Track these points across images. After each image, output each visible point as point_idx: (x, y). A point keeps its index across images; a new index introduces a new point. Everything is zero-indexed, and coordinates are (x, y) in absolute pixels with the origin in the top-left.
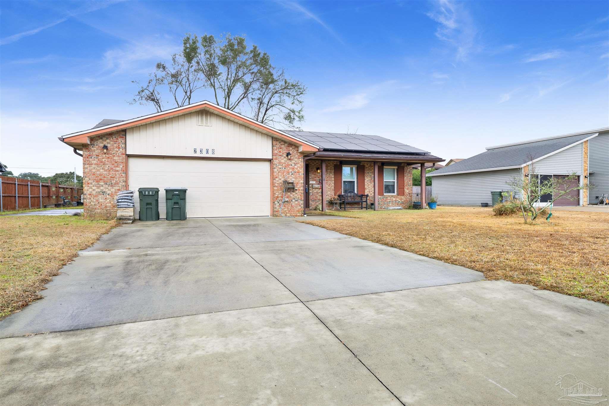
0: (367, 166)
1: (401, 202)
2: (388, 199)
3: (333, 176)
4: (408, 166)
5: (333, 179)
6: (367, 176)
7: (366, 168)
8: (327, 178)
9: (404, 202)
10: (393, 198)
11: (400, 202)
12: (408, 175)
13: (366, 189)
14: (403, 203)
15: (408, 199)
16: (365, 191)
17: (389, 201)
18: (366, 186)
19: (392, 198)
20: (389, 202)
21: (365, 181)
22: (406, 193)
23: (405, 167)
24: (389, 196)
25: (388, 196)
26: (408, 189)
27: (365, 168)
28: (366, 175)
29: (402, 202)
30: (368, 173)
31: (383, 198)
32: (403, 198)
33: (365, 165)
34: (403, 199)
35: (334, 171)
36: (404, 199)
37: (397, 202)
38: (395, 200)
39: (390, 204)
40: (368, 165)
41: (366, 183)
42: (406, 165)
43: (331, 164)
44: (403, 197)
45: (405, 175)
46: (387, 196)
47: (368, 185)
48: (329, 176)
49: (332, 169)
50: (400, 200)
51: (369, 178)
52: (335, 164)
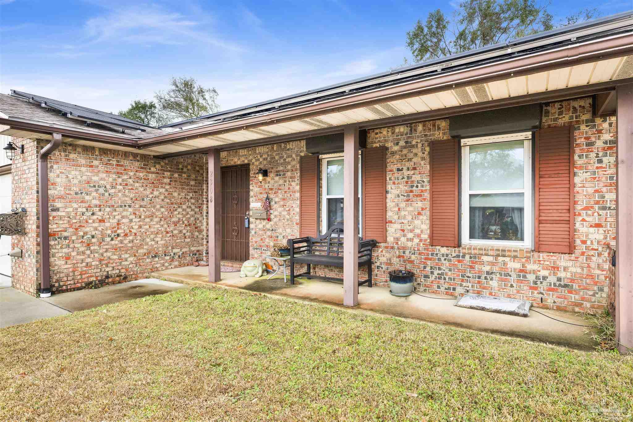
0: (396, 148)
1: (552, 279)
2: (482, 263)
3: (298, 188)
4: (598, 121)
5: (298, 195)
6: (396, 182)
7: (393, 153)
8: (285, 192)
9: (572, 281)
10: (507, 259)
11: (545, 278)
12: (600, 161)
13: (391, 222)
14: (566, 286)
15: (597, 272)
16: (388, 229)
17: (487, 268)
18: (389, 214)
19: (501, 259)
20: (488, 273)
21: (389, 196)
22: (584, 242)
23: (583, 127)
24: (486, 252)
25: (484, 252)
26: (598, 226)
27: (389, 155)
28: (390, 179)
29: (559, 279)
30: (398, 170)
31: (458, 256)
32: (570, 264)
33: (389, 145)
34: (565, 269)
35: (299, 174)
36: (574, 270)
37: (531, 278)
38: (521, 271)
39: (494, 284)
40: (397, 144)
41: (390, 204)
42: (586, 116)
43: (294, 156)
44: (563, 261)
45: (579, 161)
46: (477, 252)
47: (399, 209)
48: (289, 188)
49: (296, 170)
50: (545, 273)
51: (400, 186)
52: (302, 154)
